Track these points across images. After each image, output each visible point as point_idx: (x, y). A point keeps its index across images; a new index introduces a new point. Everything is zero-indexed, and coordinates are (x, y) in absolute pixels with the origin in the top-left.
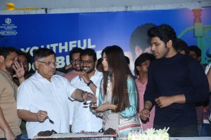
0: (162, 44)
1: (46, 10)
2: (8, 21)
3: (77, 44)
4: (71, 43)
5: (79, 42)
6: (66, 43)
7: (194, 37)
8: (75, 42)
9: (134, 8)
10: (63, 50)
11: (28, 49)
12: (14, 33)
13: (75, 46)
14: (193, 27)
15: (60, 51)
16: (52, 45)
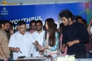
0: (66, 20)
1: (21, 3)
2: (4, 9)
3: (34, 18)
4: (32, 18)
5: (35, 17)
6: (30, 18)
7: (86, 15)
8: (34, 17)
9: (60, 3)
10: (29, 21)
11: (13, 21)
12: (7, 14)
13: (34, 19)
14: (85, 11)
15: (27, 22)
16: (23, 19)
